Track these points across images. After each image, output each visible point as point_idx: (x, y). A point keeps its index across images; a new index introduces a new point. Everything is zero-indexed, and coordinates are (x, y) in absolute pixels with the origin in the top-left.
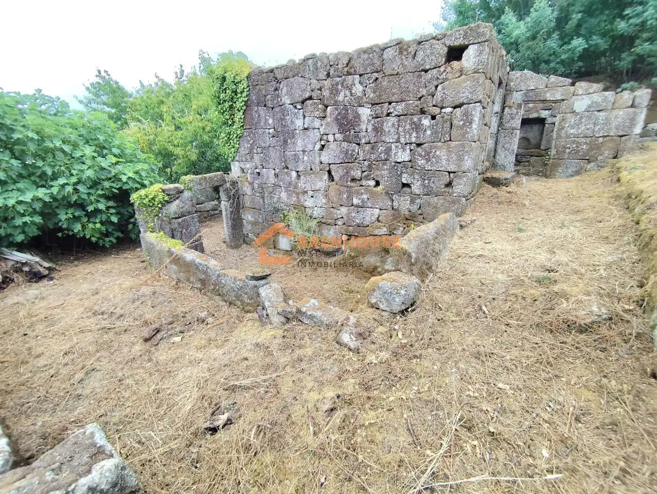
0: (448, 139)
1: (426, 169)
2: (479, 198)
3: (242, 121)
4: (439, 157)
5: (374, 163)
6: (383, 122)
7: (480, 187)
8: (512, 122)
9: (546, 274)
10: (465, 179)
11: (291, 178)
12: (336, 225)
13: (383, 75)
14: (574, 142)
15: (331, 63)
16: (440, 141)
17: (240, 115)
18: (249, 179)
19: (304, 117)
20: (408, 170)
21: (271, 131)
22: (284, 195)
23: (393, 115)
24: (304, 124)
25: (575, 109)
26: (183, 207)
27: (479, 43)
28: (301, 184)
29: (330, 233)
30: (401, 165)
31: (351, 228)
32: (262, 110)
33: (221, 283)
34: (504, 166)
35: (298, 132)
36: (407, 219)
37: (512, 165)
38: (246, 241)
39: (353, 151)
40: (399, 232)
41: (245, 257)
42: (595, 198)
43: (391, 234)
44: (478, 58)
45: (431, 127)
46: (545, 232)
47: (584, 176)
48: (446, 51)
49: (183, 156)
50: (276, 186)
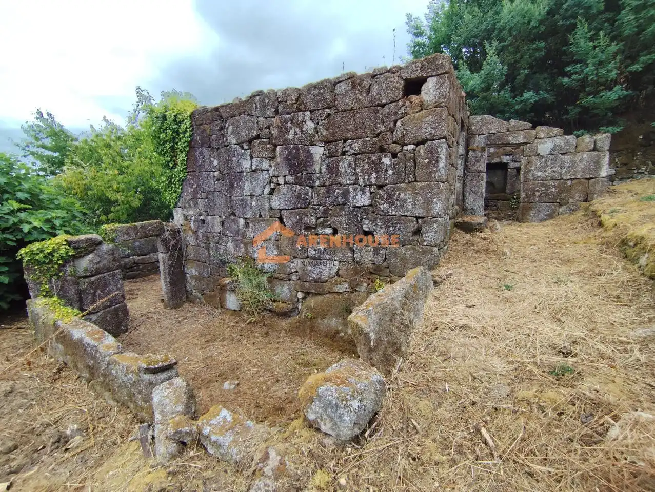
0: (413, 180)
1: (390, 214)
2: (453, 246)
3: (185, 163)
4: (404, 200)
5: (330, 207)
6: (339, 162)
7: (453, 233)
8: (478, 165)
9: (560, 359)
10: (435, 225)
11: (238, 226)
12: (290, 280)
13: (336, 111)
14: (542, 185)
15: (280, 100)
16: (403, 182)
17: (182, 157)
18: (193, 227)
19: (252, 158)
20: (369, 215)
21: (216, 174)
22: (230, 245)
23: (349, 153)
24: (251, 165)
25: (539, 152)
26: (98, 263)
27: (438, 75)
28: (249, 233)
29: (284, 290)
30: (362, 210)
31: (307, 284)
32: (206, 151)
33: (111, 373)
34: (474, 210)
35: (245, 174)
36: (371, 273)
37: (482, 209)
38: (189, 299)
39: (306, 194)
40: (363, 288)
41: (185, 319)
42: (581, 245)
43: (353, 290)
44: (439, 91)
45: (393, 166)
46: (540, 290)
47: (558, 220)
48: (403, 85)
49: (123, 202)
50: (222, 235)
